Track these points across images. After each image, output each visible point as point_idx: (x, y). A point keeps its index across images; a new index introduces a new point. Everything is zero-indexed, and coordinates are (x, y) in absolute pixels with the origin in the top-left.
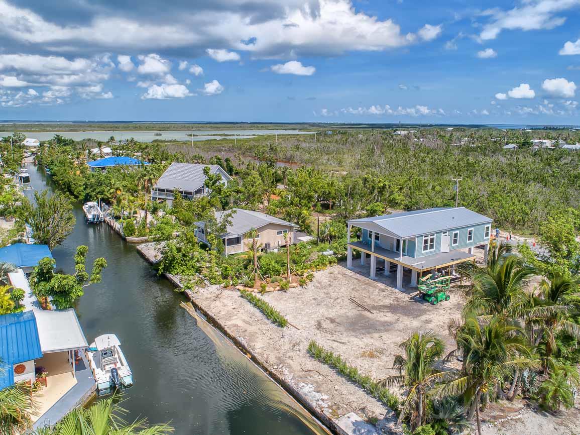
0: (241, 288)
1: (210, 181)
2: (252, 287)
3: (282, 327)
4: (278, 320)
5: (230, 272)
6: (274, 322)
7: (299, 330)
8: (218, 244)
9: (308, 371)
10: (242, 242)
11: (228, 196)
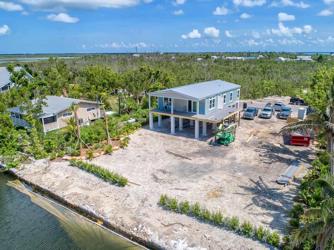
0: (69, 158)
1: (16, 76)
2: (78, 155)
3: (123, 186)
4: (118, 181)
5: (54, 146)
6: (114, 182)
7: (140, 185)
8: (37, 123)
9: (169, 225)
10: (58, 119)
11: (34, 89)
